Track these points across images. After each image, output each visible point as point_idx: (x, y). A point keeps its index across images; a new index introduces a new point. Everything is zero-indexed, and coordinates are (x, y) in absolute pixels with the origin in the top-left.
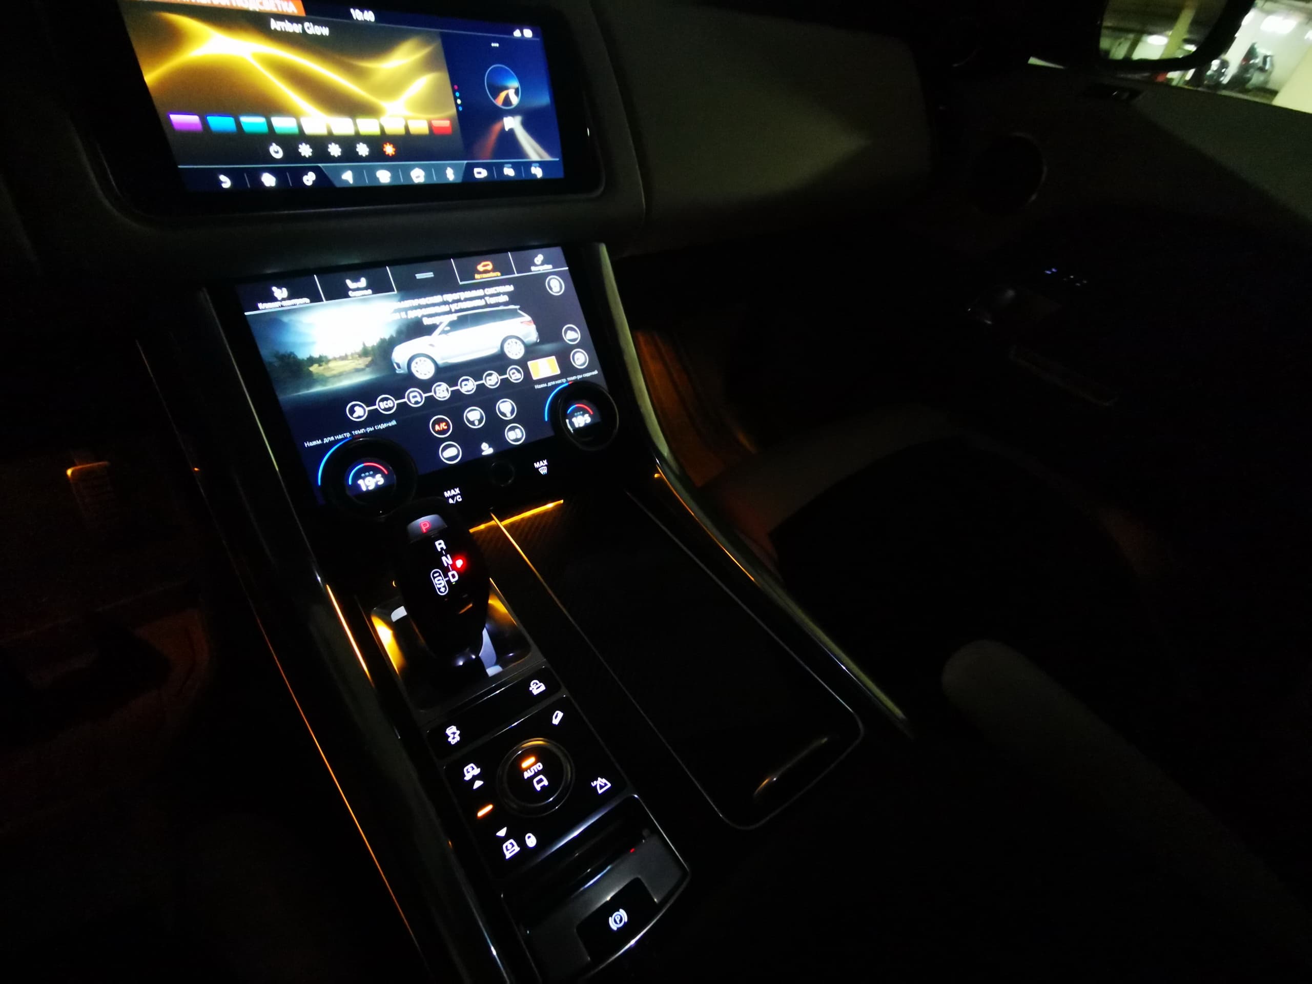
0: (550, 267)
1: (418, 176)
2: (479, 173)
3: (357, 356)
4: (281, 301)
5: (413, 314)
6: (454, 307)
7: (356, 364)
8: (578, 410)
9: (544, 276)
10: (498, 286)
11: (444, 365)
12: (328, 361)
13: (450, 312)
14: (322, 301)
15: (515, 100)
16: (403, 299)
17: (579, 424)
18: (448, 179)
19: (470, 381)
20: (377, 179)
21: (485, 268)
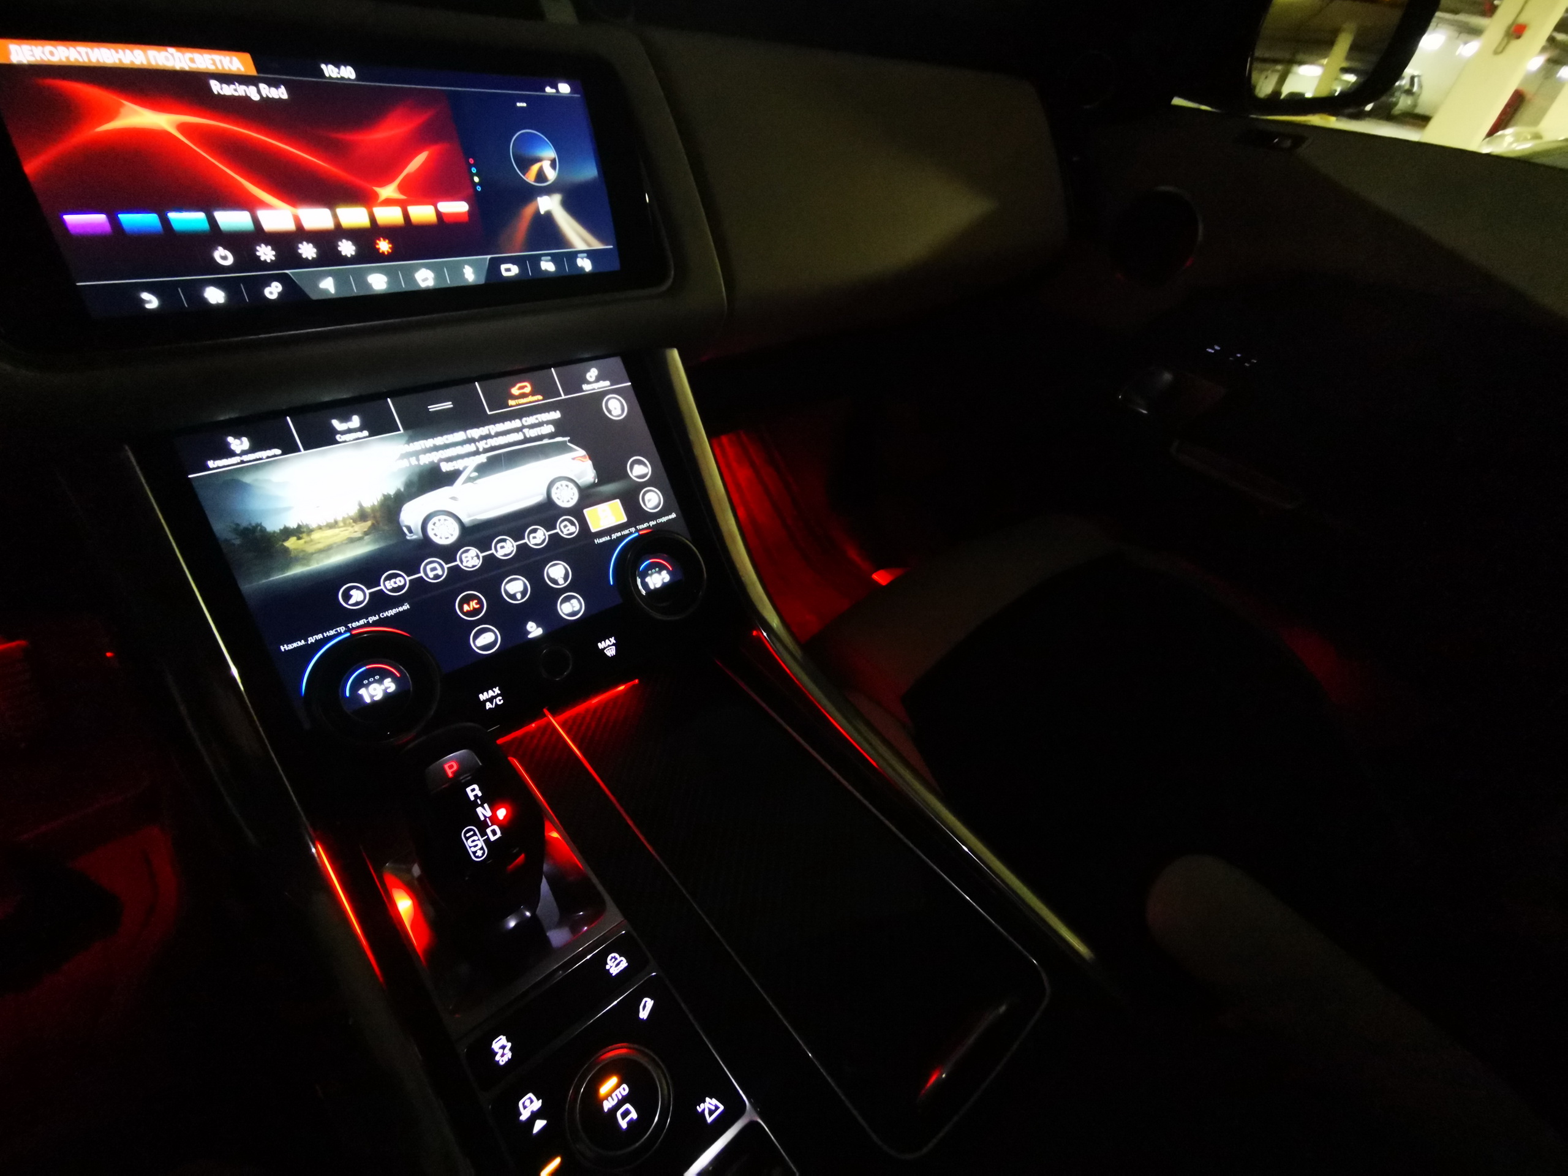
0: (607, 383)
1: (425, 278)
2: (508, 270)
3: (351, 521)
4: (240, 455)
5: (426, 459)
6: (482, 445)
7: (351, 532)
8: (651, 566)
9: (601, 395)
10: (540, 413)
11: (472, 524)
12: (310, 531)
13: (477, 453)
14: (299, 450)
15: (551, 175)
16: (412, 439)
17: (655, 584)
18: (467, 280)
19: (507, 541)
20: (369, 286)
21: (522, 391)
